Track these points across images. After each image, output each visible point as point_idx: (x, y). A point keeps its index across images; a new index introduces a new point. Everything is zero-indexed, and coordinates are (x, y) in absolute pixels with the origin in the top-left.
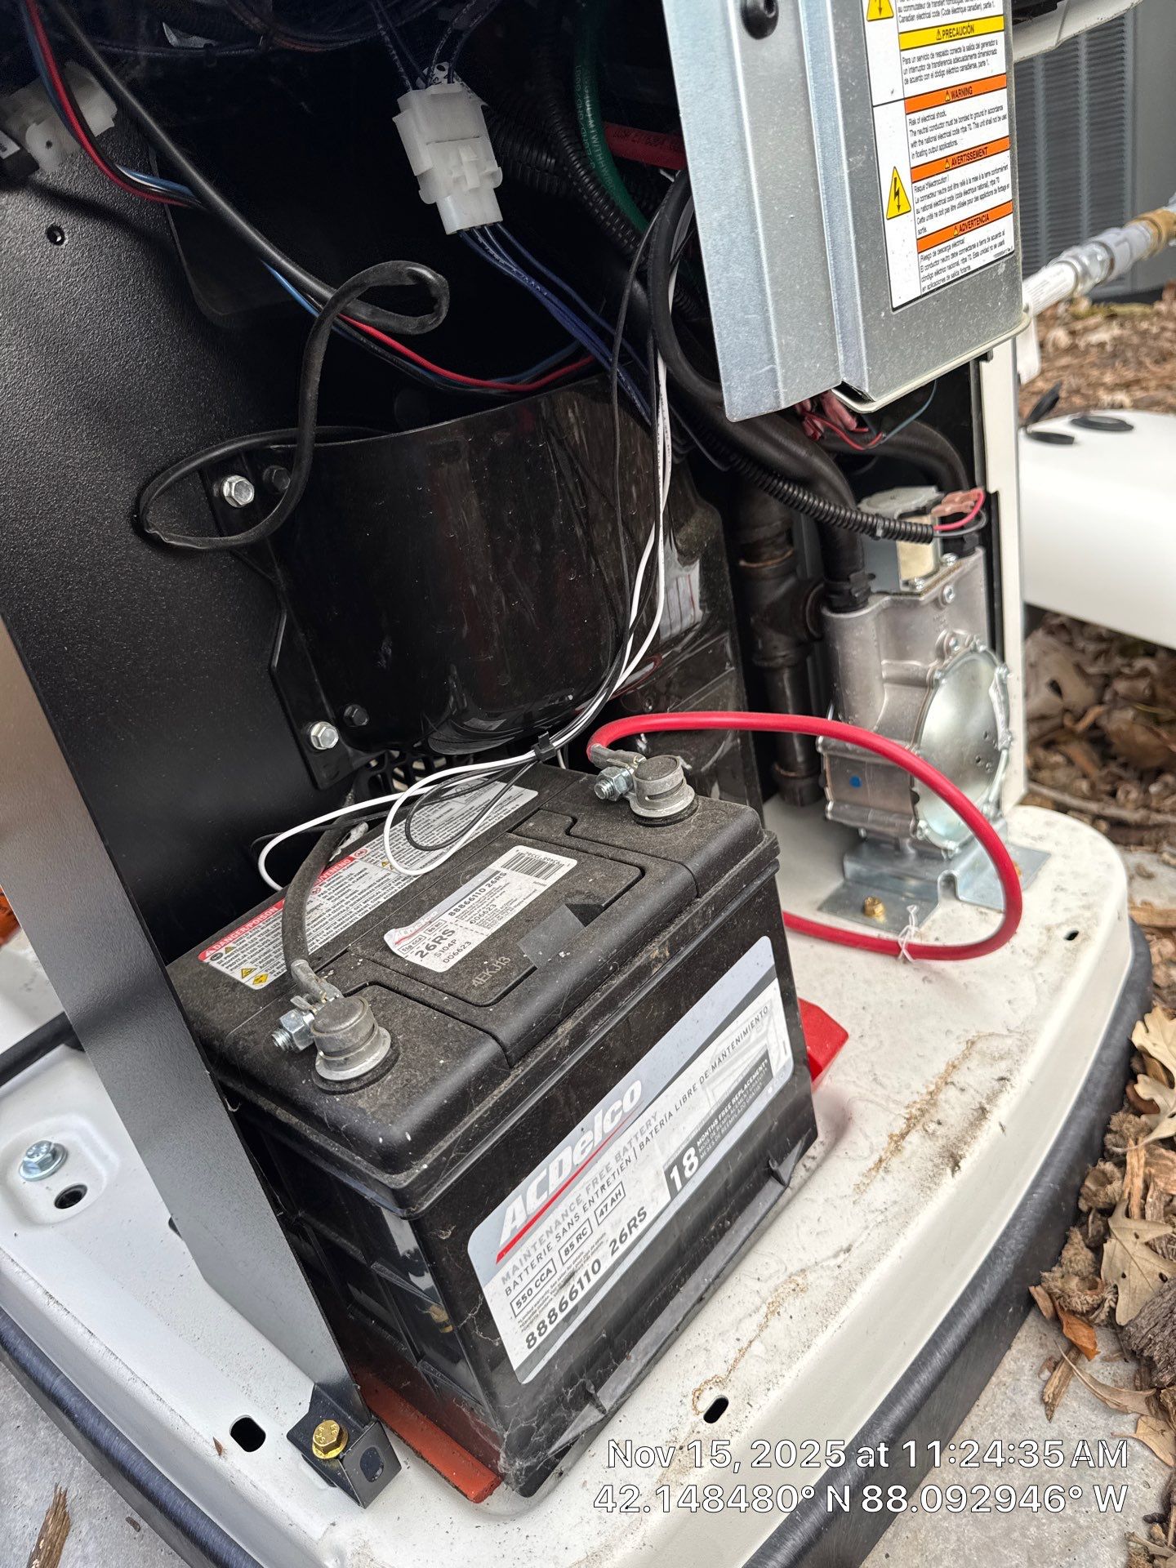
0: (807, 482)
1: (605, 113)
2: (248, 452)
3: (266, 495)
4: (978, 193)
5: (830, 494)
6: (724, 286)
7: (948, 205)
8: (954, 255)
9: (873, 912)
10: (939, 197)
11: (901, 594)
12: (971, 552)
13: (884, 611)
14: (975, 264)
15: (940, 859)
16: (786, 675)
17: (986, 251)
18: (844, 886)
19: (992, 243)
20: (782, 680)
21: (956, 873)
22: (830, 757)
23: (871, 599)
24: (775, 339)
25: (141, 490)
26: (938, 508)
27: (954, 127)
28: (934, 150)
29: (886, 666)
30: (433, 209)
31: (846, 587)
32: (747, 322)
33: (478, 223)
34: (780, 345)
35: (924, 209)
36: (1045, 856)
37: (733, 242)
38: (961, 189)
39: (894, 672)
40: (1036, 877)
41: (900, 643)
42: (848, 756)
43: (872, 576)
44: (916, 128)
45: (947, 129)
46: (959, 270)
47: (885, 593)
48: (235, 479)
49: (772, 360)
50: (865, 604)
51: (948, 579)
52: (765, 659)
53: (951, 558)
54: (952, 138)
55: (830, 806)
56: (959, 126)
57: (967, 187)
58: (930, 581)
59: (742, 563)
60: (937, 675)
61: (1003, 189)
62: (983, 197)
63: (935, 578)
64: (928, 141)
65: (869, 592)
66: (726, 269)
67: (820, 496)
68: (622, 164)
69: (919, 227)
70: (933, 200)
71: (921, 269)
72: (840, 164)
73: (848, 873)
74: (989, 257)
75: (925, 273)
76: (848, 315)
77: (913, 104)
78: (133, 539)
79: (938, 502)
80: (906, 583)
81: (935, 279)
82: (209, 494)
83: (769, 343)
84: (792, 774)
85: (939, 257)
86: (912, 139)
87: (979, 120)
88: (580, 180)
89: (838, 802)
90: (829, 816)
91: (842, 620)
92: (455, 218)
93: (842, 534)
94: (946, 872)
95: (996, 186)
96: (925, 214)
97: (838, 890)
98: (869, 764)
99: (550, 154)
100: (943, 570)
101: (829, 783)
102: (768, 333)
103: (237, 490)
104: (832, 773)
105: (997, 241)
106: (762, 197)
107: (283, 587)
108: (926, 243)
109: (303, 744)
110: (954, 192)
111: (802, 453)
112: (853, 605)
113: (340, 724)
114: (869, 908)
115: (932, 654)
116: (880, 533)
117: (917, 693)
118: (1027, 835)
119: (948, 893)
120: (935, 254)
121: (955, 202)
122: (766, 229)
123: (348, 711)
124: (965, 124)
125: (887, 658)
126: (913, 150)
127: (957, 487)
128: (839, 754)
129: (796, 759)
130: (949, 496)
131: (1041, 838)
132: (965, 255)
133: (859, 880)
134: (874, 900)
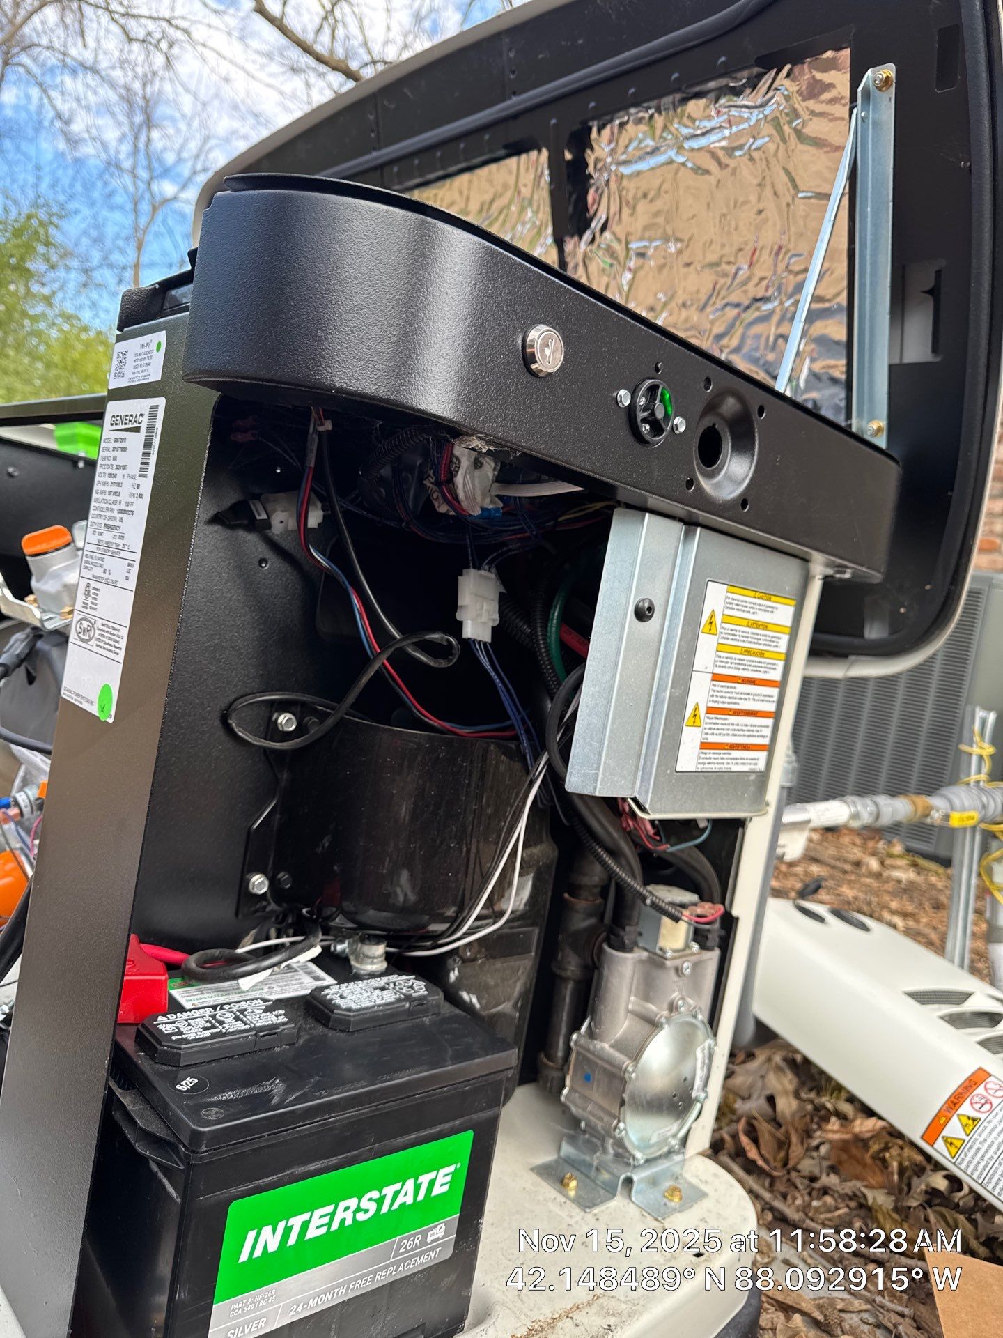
0: (614, 853)
1: (563, 619)
2: (304, 704)
3: (301, 730)
4: (746, 733)
5: (627, 868)
6: (585, 723)
7: (725, 732)
8: (722, 759)
9: (568, 1185)
10: (720, 726)
11: (655, 954)
12: (710, 949)
13: (641, 961)
14: (735, 768)
15: (628, 1164)
16: (570, 986)
17: (744, 764)
18: (556, 1161)
19: (749, 761)
20: (566, 989)
21: (635, 1178)
22: (578, 1053)
23: (636, 949)
24: (603, 759)
25: (236, 699)
26: (694, 907)
27: (739, 696)
28: (724, 703)
29: (633, 1002)
30: (461, 624)
31: (622, 933)
32: (591, 745)
33: (479, 639)
34: (605, 763)
35: (710, 729)
36: (704, 1195)
37: (597, 705)
38: (736, 727)
39: (637, 1009)
40: (691, 1206)
41: (648, 990)
42: (589, 1055)
43: (640, 934)
44: (715, 688)
45: (734, 695)
46: (724, 767)
47: (646, 950)
48: (289, 716)
49: (598, 769)
50: (630, 950)
51: (690, 958)
52: (560, 968)
53: (695, 947)
54: (737, 701)
55: (565, 1091)
56: (743, 696)
57: (740, 728)
58: (676, 954)
59: (566, 895)
60: (663, 1020)
61: (763, 736)
62: (749, 736)
63: (681, 953)
64: (722, 697)
65: (636, 944)
66: (589, 715)
67: (620, 865)
68: (563, 645)
69: (704, 736)
70: (716, 726)
71: (699, 758)
72: (666, 690)
73: (563, 1154)
74: (746, 768)
75: (701, 761)
76: (649, 763)
77: (716, 677)
78: (217, 722)
79: (695, 904)
80: (661, 949)
81: (707, 766)
82: (270, 717)
83: (599, 760)
84: (551, 1064)
85: (712, 756)
86: (712, 693)
87: (756, 698)
88: (539, 645)
89: (572, 1090)
90: (563, 1099)
91: (612, 955)
92: (469, 632)
93: (629, 897)
94: (629, 1174)
95: (759, 734)
96: (710, 732)
97: (550, 1162)
98: (602, 1067)
99: (529, 626)
100: (688, 952)
101: (571, 1072)
102: (600, 754)
103: (285, 720)
104: (575, 1065)
105: (754, 762)
106: (618, 690)
107: (283, 784)
108: (705, 746)
109: (244, 883)
110: (731, 727)
111: (615, 835)
112: (622, 948)
113: (273, 882)
114: (566, 1181)
115: (665, 1006)
116: (648, 902)
117: (647, 1027)
118: (697, 1177)
119: (625, 1193)
120: (710, 753)
121: (731, 732)
122: (615, 705)
123: (281, 875)
124: (747, 697)
125: (636, 996)
126: (711, 699)
127: (711, 901)
128: (583, 1052)
129: (556, 1053)
130: (703, 903)
131: (706, 1182)
132: (730, 761)
133: (569, 1161)
134: (572, 1176)
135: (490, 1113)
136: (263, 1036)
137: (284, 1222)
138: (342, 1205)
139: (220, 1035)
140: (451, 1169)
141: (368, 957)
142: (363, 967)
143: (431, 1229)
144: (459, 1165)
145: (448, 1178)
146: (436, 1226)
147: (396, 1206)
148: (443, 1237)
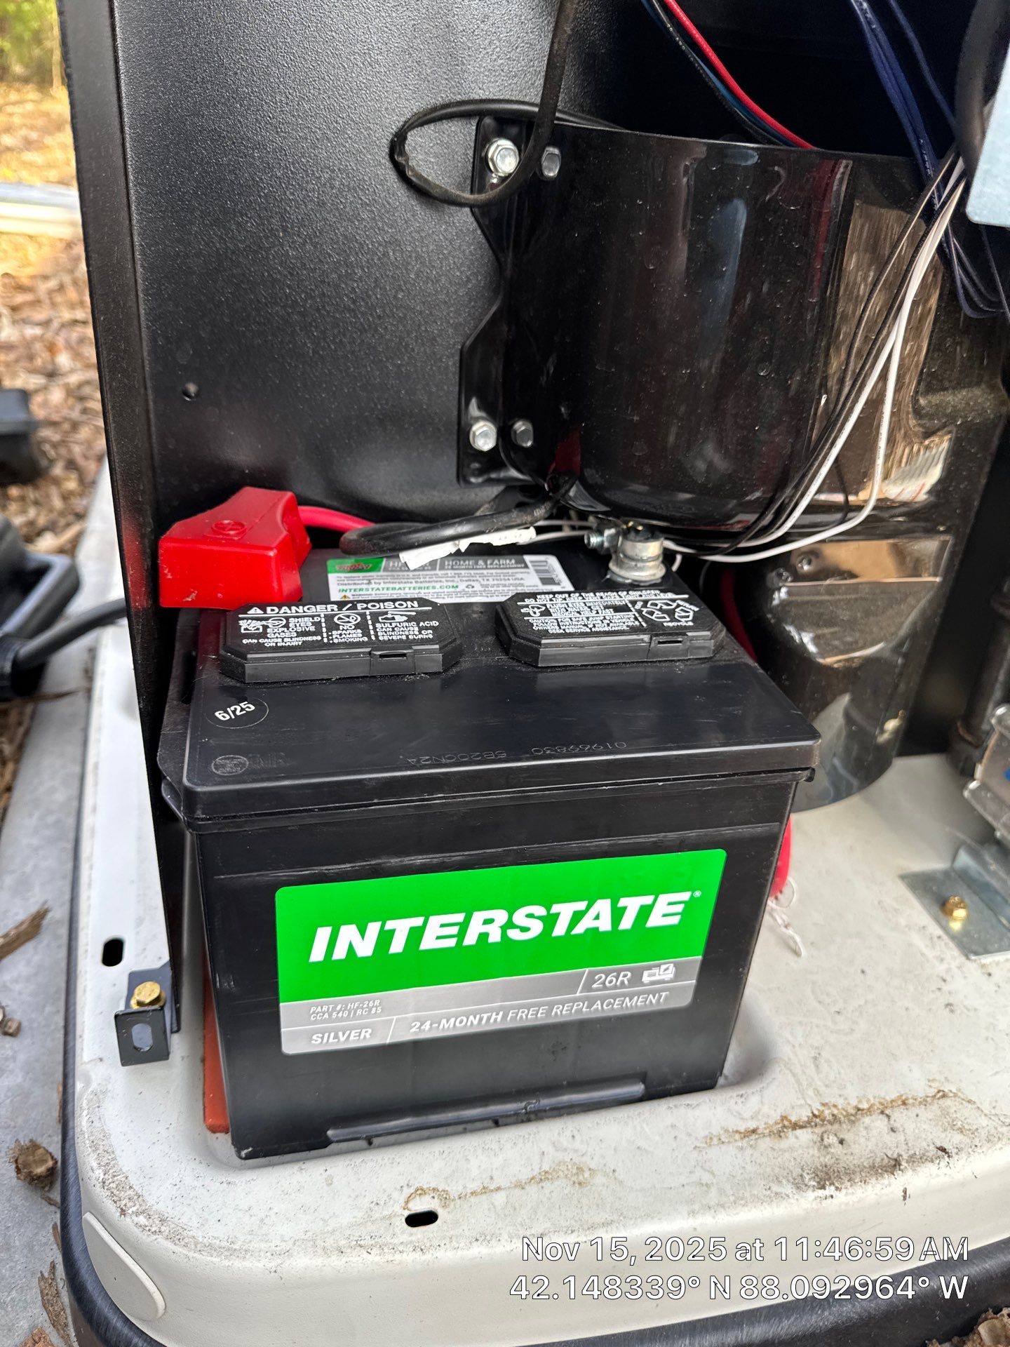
9: (952, 912)
18: (945, 872)
22: (1002, 738)
48: (505, 144)
55: (972, 785)
73: (957, 863)
84: (969, 738)
89: (983, 786)
90: (967, 795)
97: (935, 872)
101: (984, 761)
103: (501, 155)
104: (993, 755)
109: (462, 432)
114: (951, 906)
123: (516, 425)
128: (1009, 738)
129: (980, 725)
134: (962, 902)
135: (759, 829)
136: (381, 656)
137: (378, 924)
138: (478, 917)
139: (320, 645)
140: (685, 896)
141: (632, 559)
142: (623, 573)
143: (649, 968)
144: (698, 894)
145: (680, 908)
146: (659, 966)
147: (579, 929)
148: (671, 981)
